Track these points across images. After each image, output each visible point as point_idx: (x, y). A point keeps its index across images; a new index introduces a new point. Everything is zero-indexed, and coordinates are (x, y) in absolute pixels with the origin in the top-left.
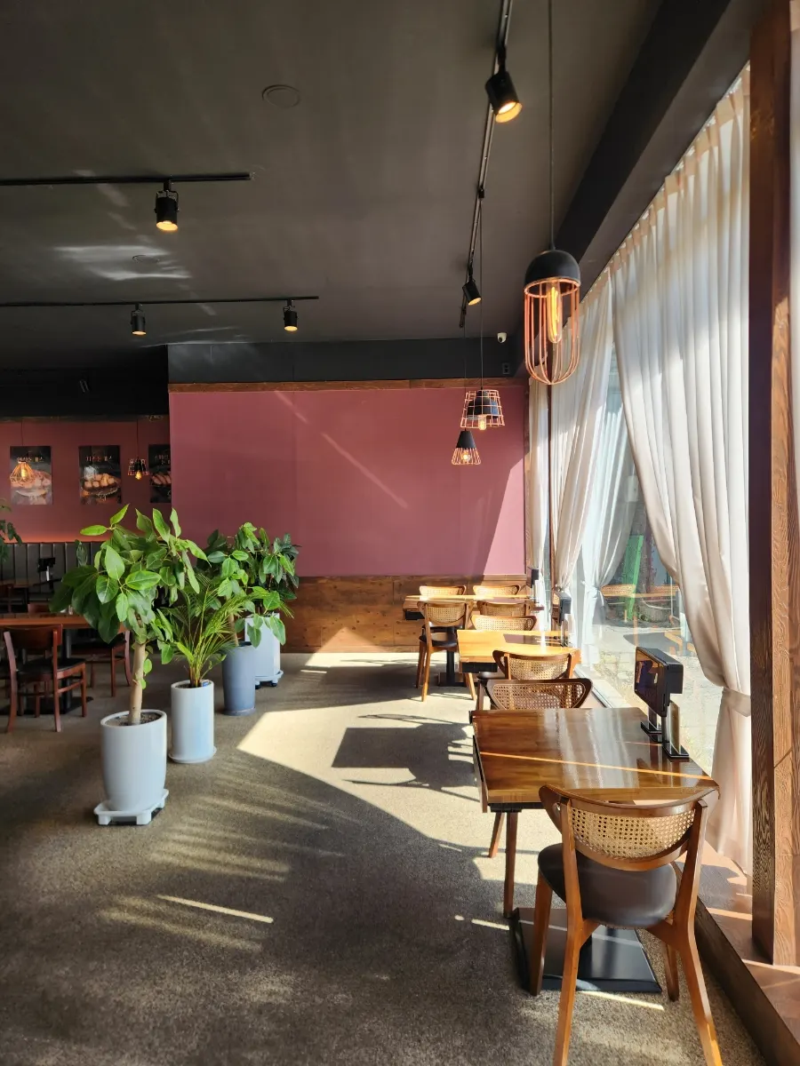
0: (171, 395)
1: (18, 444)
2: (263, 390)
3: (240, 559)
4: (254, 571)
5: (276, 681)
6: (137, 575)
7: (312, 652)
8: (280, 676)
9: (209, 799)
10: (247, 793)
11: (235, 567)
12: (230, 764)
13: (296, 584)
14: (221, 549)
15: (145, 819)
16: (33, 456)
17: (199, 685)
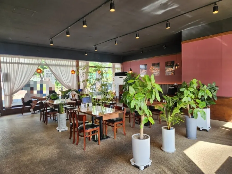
0: (182, 45)
1: (154, 62)
2: (211, 37)
3: (191, 90)
4: (196, 94)
5: (208, 130)
6: (138, 95)
7: (227, 121)
8: (210, 128)
9: (164, 168)
10: (178, 171)
11: (189, 93)
12: (178, 157)
13: (216, 99)
14: (184, 87)
15: (142, 168)
16: (156, 65)
17: (170, 129)
